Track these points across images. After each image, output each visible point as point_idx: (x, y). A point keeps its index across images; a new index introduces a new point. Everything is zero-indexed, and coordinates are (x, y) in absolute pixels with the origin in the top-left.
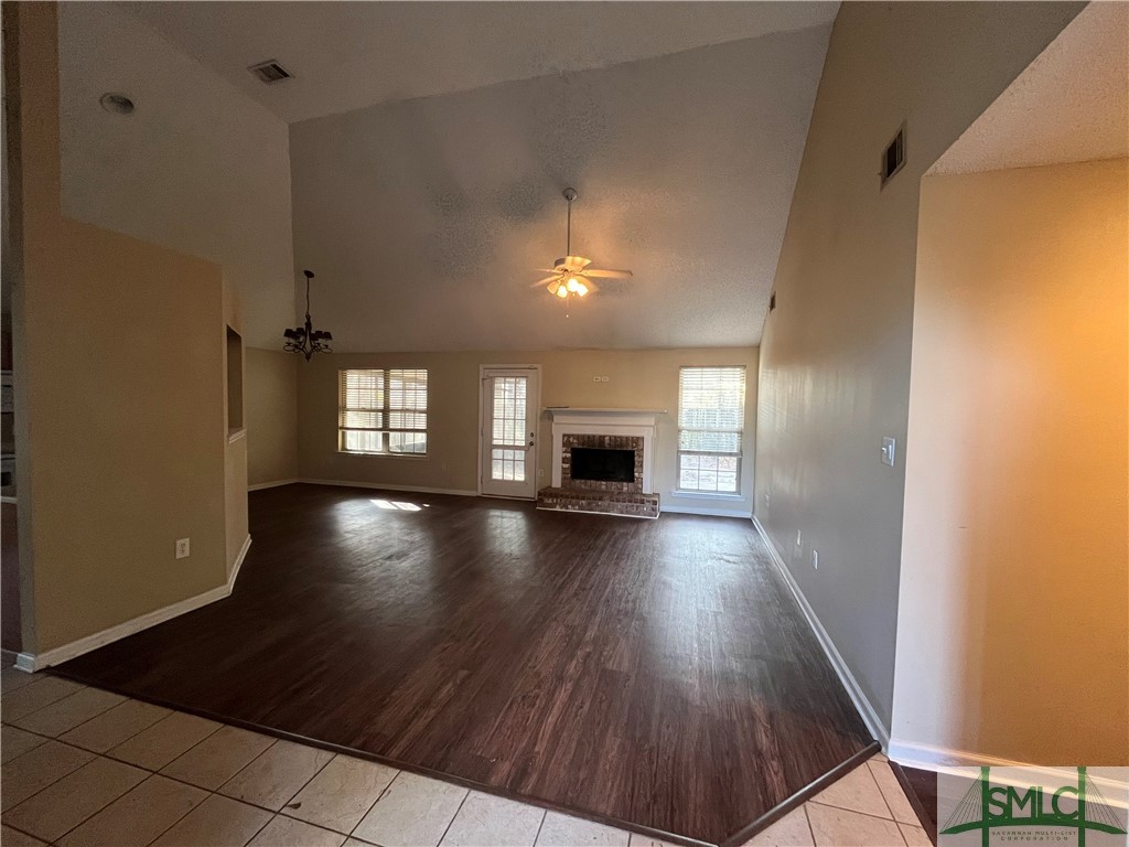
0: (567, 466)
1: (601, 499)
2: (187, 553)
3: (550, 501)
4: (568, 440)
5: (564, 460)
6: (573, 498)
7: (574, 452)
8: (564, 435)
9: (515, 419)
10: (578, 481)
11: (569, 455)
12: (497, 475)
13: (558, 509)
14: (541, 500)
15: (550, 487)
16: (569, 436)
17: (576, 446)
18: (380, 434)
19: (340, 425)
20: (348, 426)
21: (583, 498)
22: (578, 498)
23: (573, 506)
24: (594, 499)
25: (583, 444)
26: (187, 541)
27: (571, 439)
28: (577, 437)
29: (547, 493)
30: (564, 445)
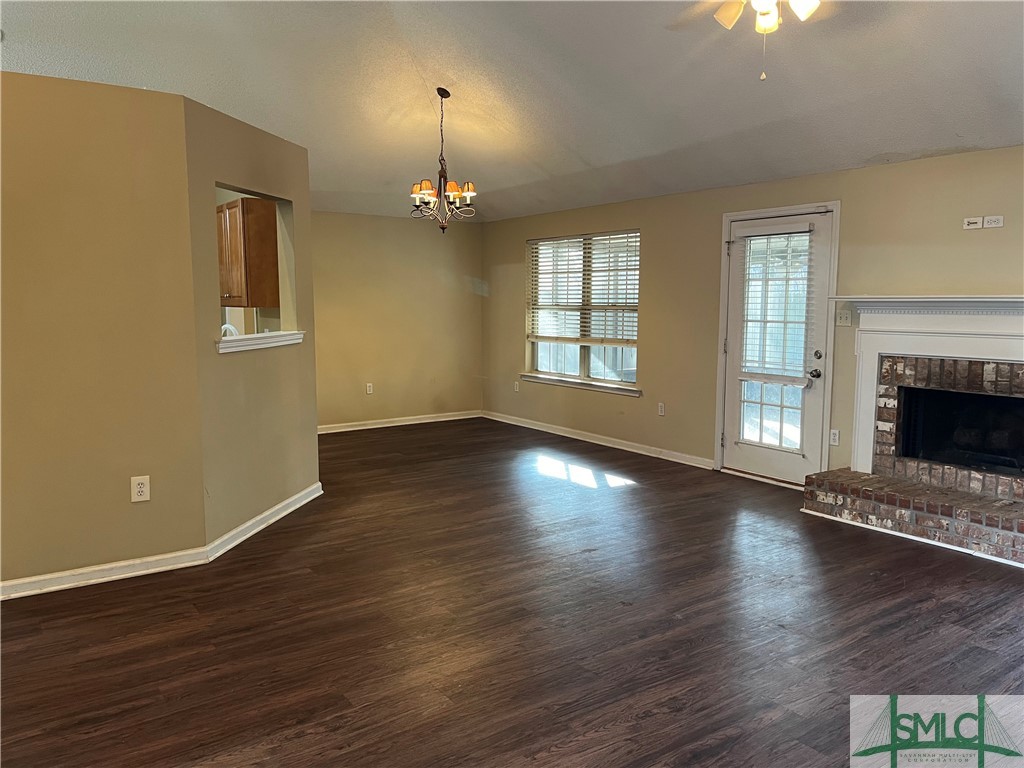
0: (887, 426)
1: (948, 513)
2: (146, 497)
3: (830, 500)
4: (893, 370)
5: (881, 413)
6: (880, 500)
7: (908, 396)
8: (882, 358)
9: (785, 323)
10: (912, 464)
11: (893, 403)
12: (750, 433)
13: (846, 518)
14: (813, 496)
15: (849, 468)
16: (894, 359)
17: (910, 383)
18: (576, 348)
19: (528, 331)
20: (541, 333)
21: (905, 505)
22: (891, 501)
23: (880, 518)
24: (932, 510)
25: (928, 379)
26: (146, 479)
27: (900, 367)
28: (915, 362)
29: (838, 482)
30: (882, 379)
